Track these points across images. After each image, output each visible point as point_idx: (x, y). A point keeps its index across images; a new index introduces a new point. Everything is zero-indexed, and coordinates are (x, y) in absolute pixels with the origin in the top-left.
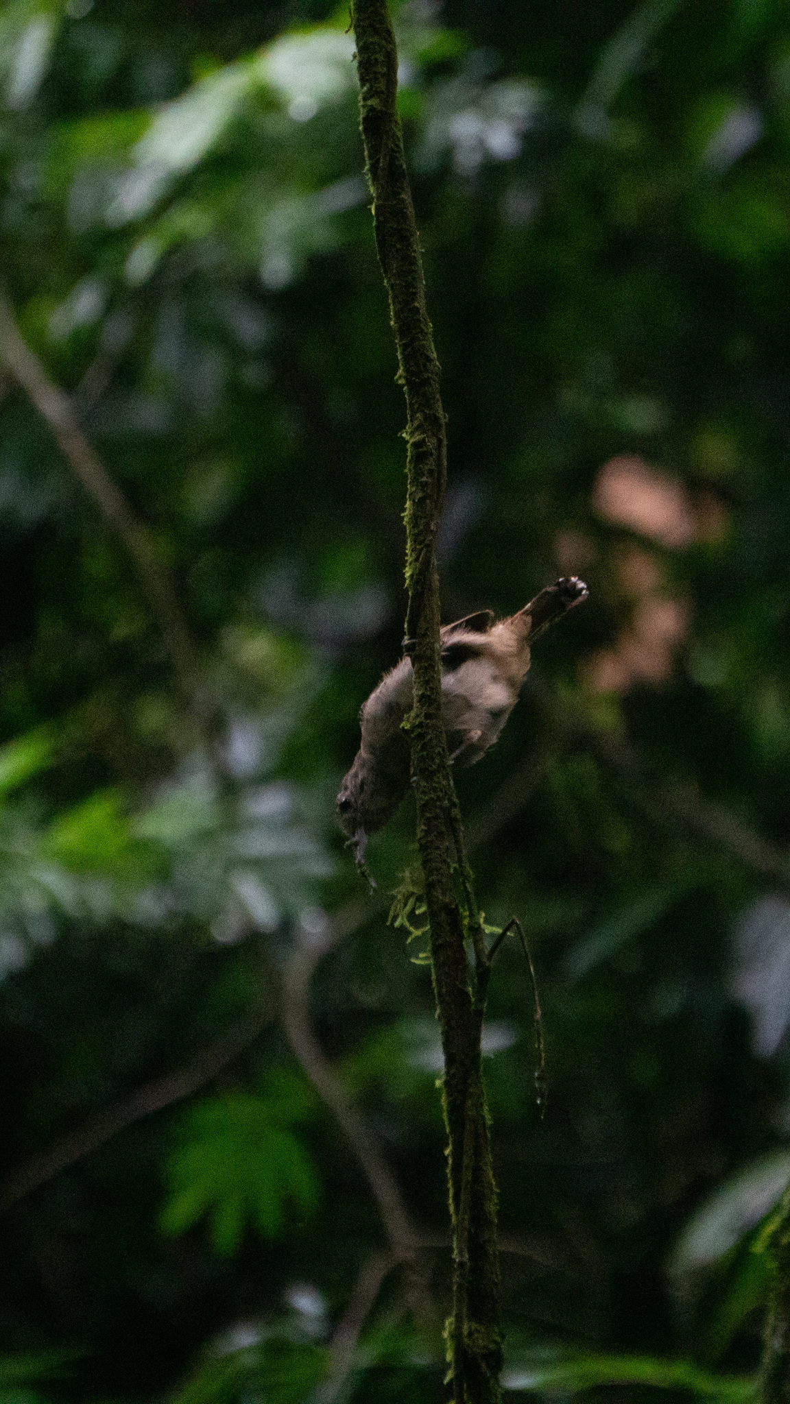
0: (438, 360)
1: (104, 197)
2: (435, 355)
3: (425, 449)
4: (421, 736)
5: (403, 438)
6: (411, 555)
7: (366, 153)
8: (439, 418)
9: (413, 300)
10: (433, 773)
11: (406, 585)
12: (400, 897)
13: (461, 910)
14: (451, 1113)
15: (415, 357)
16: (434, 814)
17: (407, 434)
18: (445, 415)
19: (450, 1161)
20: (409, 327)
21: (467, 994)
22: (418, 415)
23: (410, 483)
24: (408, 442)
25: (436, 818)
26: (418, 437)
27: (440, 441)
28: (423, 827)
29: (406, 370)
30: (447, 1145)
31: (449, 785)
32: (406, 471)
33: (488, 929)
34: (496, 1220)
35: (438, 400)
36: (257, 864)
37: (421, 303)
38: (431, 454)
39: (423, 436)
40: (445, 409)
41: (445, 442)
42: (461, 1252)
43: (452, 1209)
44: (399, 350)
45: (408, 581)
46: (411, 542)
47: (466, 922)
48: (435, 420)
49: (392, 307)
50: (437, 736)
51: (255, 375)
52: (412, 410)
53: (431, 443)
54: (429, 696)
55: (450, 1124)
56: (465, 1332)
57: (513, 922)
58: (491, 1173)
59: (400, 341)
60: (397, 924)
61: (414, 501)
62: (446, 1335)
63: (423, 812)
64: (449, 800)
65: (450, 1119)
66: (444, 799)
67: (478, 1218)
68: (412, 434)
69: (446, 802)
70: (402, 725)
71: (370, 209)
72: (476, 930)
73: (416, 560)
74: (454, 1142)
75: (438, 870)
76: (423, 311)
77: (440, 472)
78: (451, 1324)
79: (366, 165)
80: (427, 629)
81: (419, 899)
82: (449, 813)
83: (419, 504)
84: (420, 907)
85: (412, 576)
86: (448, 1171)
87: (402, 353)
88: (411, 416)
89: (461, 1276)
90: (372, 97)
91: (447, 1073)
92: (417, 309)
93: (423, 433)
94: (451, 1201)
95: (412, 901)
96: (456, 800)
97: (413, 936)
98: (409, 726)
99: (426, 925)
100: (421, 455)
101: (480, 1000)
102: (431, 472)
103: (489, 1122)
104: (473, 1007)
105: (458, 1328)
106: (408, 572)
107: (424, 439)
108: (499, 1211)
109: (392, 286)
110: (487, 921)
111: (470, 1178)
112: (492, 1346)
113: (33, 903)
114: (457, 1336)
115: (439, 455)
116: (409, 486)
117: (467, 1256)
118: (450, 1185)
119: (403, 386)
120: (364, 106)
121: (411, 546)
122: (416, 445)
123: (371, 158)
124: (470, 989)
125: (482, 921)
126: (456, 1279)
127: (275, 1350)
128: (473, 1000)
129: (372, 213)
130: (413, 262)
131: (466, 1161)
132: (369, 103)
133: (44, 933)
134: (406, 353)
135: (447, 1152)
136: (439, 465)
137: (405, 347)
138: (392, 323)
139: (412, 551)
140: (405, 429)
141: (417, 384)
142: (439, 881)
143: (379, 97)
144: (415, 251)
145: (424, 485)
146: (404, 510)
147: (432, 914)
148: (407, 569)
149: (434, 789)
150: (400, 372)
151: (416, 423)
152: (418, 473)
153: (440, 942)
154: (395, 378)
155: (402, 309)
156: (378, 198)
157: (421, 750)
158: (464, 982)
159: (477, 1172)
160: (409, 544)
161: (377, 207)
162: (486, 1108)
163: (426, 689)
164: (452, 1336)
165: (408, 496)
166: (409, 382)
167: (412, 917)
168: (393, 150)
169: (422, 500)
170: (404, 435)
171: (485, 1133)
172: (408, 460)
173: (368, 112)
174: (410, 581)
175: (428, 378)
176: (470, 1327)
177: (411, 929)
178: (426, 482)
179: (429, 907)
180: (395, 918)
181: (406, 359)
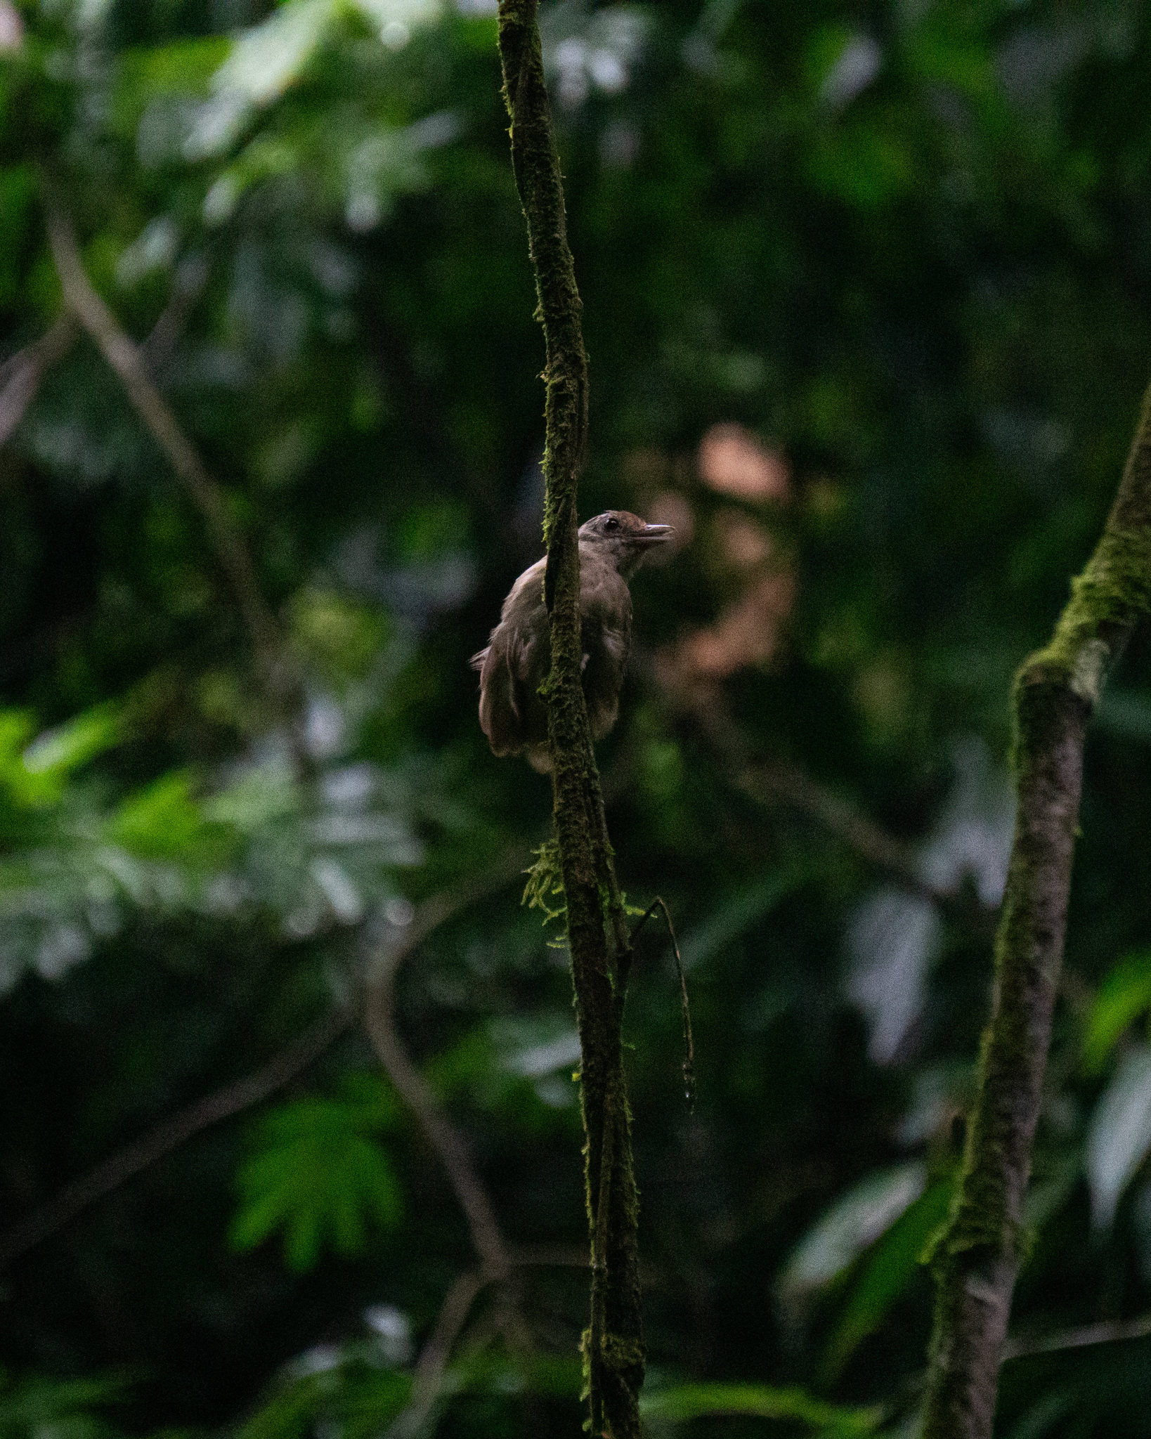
0: (580, 295)
1: (181, 129)
2: (576, 290)
3: (565, 392)
4: (558, 702)
5: (542, 380)
6: (549, 506)
7: (503, 72)
8: (580, 358)
9: (554, 231)
10: (571, 742)
11: (544, 539)
12: (535, 874)
13: (601, 890)
14: (588, 1110)
15: (555, 292)
16: (571, 787)
17: (545, 375)
18: (587, 356)
19: (588, 1161)
20: (548, 259)
21: (607, 981)
22: (557, 355)
23: (549, 429)
24: (546, 384)
25: (574, 790)
26: (557, 380)
27: (581, 384)
28: (561, 801)
29: (546, 307)
30: (583, 1144)
31: (589, 755)
32: (545, 415)
33: (630, 911)
34: (637, 1225)
35: (580, 339)
36: (338, 851)
37: (561, 235)
38: (572, 397)
39: (563, 377)
40: (588, 349)
41: (587, 385)
42: (598, 1260)
43: (589, 1213)
44: (538, 285)
45: (545, 535)
46: (549, 492)
47: (606, 903)
48: (574, 360)
49: (530, 239)
50: (576, 702)
51: (339, 324)
52: (551, 348)
53: (571, 386)
54: (568, 658)
55: (588, 1120)
56: (603, 1345)
57: (657, 904)
58: (631, 1174)
59: (539, 274)
60: (532, 904)
61: (552, 448)
62: (582, 1348)
63: (560, 784)
64: (590, 771)
65: (587, 1116)
66: (584, 770)
67: (617, 1222)
68: (551, 376)
69: (586, 772)
70: (538, 690)
71: (508, 132)
72: (616, 912)
73: (555, 511)
74: (592, 1140)
75: (574, 846)
76: (564, 242)
77: (581, 419)
78: (587, 1335)
79: (503, 84)
80: (566, 586)
81: (556, 878)
82: (590, 785)
83: (558, 452)
84: (556, 888)
85: (550, 529)
86: (585, 1171)
87: (541, 288)
88: (550, 357)
89: (600, 1284)
90: (510, 10)
91: (585, 1066)
92: (557, 242)
93: (565, 374)
94: (588, 1204)
95: (547, 880)
96: (596, 771)
97: (549, 918)
98: (546, 691)
99: (563, 906)
100: (561, 399)
101: (621, 986)
102: (572, 416)
103: (630, 1119)
104: (613, 995)
105: (596, 1339)
106: (546, 525)
107: (564, 380)
108: (640, 1215)
109: (530, 216)
110: (628, 902)
111: (609, 1179)
112: (633, 1361)
113: (99, 890)
114: (594, 1350)
115: (581, 397)
116: (547, 432)
117: (605, 1263)
118: (587, 1187)
119: (541, 323)
120: (501, 21)
121: (550, 496)
122: (556, 388)
123: (509, 75)
124: (610, 975)
125: (623, 902)
126: (594, 1287)
127: (355, 1374)
128: (613, 987)
129: (509, 136)
130: (553, 190)
131: (605, 1161)
132: (507, 17)
133: (106, 924)
134: (545, 287)
135: (584, 1151)
136: (580, 408)
137: (544, 282)
138: (531, 255)
139: (551, 502)
140: (544, 370)
141: (558, 320)
142: (578, 859)
143: (518, 11)
144: (554, 177)
145: (562, 432)
146: (542, 458)
147: (570, 894)
148: (545, 521)
149: (573, 759)
150: (539, 308)
151: (556, 363)
152: (558, 418)
153: (579, 924)
154: (534, 315)
155: (541, 239)
156: (517, 120)
157: (559, 717)
158: (604, 969)
159: (617, 1172)
160: (547, 495)
161: (515, 130)
162: (627, 1103)
163: (565, 651)
164: (588, 1349)
165: (546, 443)
166: (548, 320)
167: (547, 897)
168: (532, 68)
169: (561, 447)
170: (543, 377)
171: (626, 1130)
172: (547, 404)
173: (506, 27)
174: (549, 534)
175: (569, 315)
176: (608, 1340)
177: (548, 910)
178: (566, 427)
179: (567, 886)
180: (529, 899)
181: (546, 295)
